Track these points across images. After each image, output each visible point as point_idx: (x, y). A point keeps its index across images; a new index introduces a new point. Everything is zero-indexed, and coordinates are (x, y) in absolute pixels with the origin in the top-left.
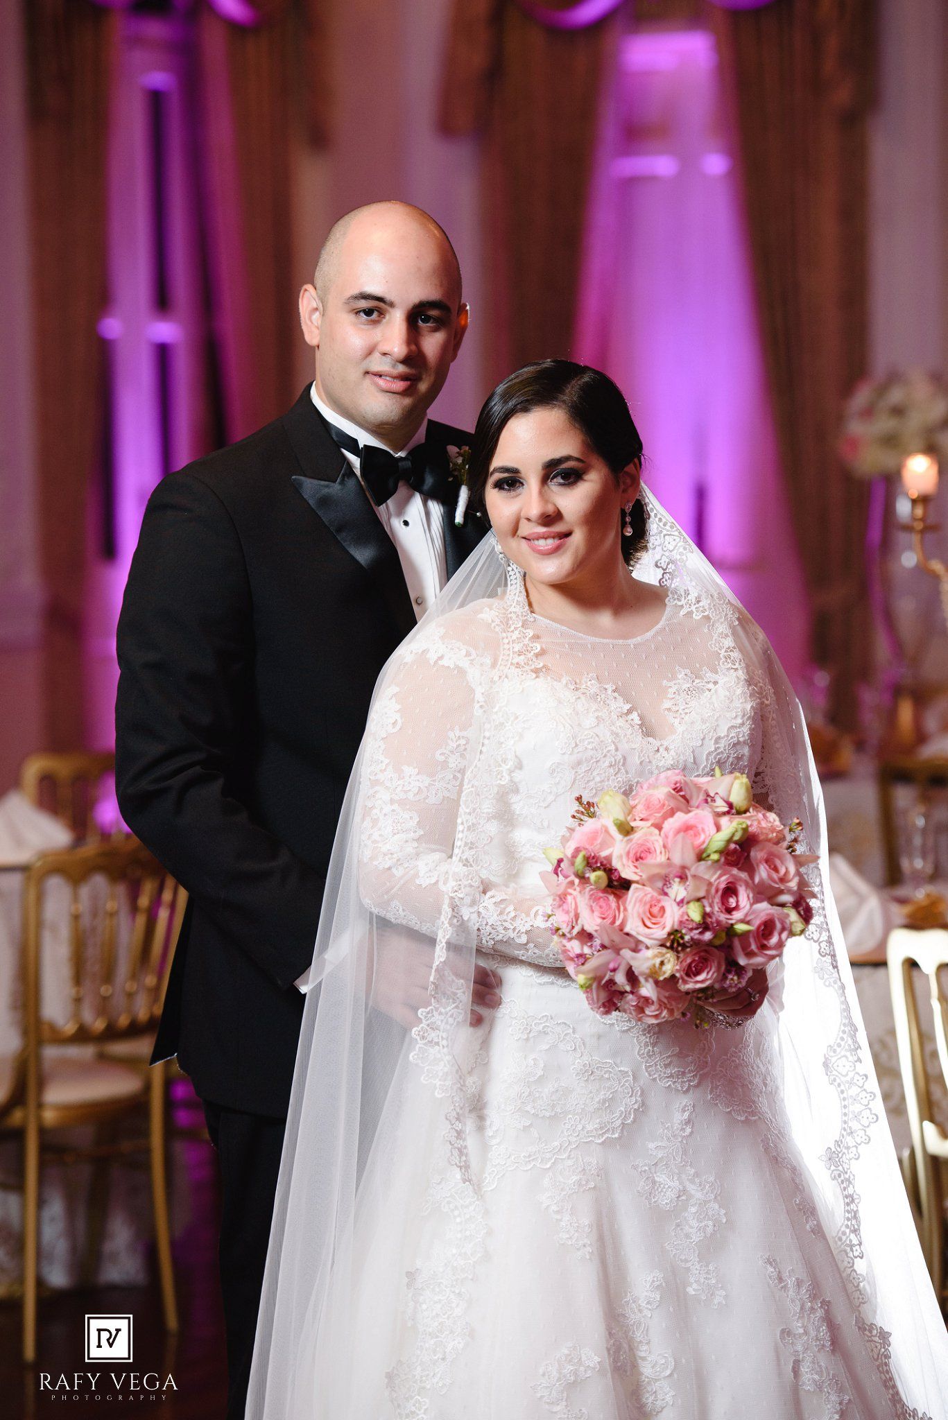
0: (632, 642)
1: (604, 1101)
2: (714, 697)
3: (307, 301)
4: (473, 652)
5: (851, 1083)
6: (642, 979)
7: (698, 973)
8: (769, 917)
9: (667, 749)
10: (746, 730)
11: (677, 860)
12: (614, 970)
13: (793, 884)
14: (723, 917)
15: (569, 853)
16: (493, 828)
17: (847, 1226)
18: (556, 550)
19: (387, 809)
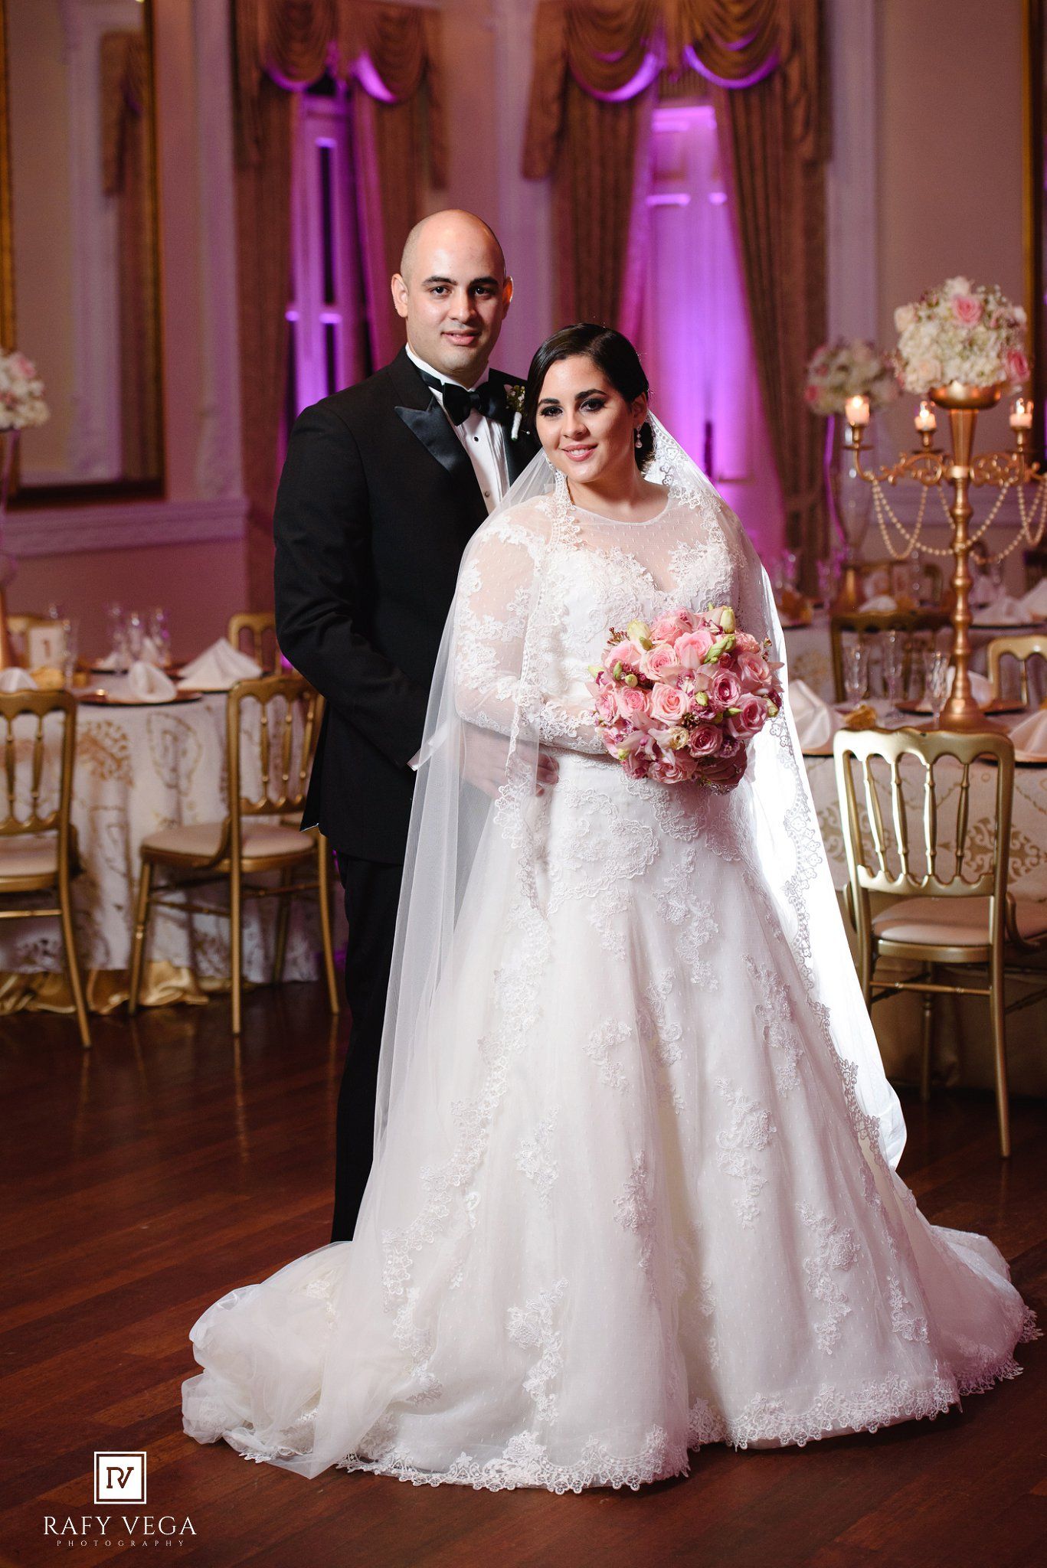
0: (644, 524)
1: (633, 849)
2: (705, 561)
3: (397, 285)
4: (532, 533)
5: (804, 836)
6: (663, 751)
7: (704, 745)
8: (752, 704)
9: (672, 599)
10: (728, 584)
11: (686, 664)
12: (644, 744)
13: (768, 681)
14: (721, 703)
15: (608, 665)
16: (549, 658)
17: (800, 936)
18: (586, 458)
19: (473, 646)
